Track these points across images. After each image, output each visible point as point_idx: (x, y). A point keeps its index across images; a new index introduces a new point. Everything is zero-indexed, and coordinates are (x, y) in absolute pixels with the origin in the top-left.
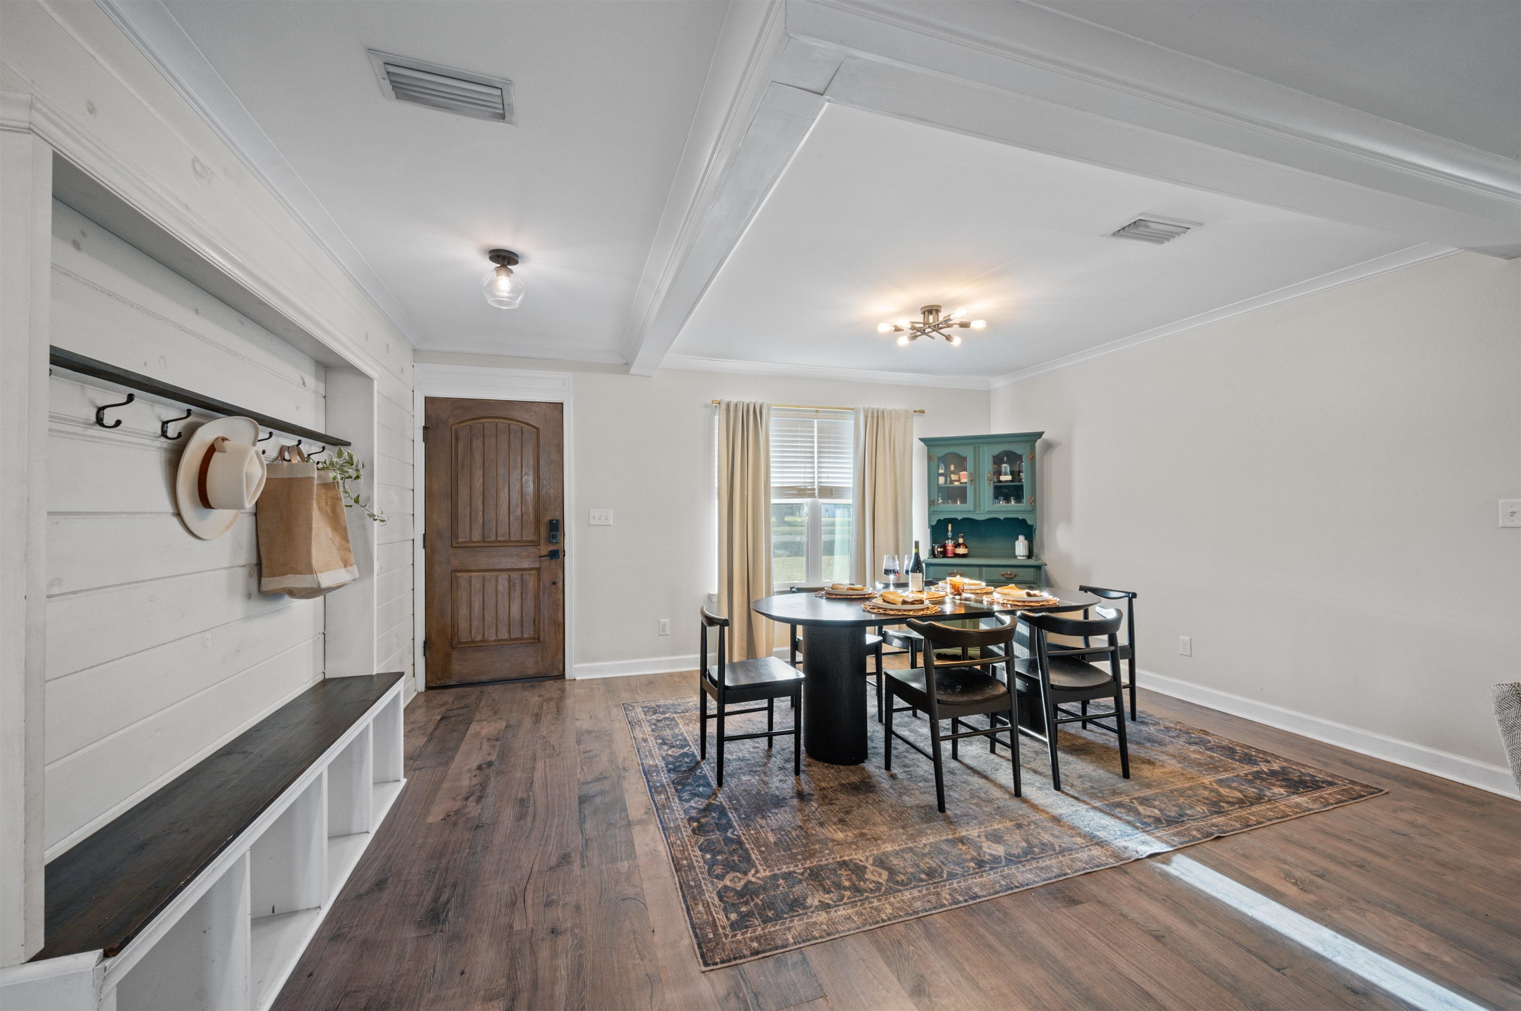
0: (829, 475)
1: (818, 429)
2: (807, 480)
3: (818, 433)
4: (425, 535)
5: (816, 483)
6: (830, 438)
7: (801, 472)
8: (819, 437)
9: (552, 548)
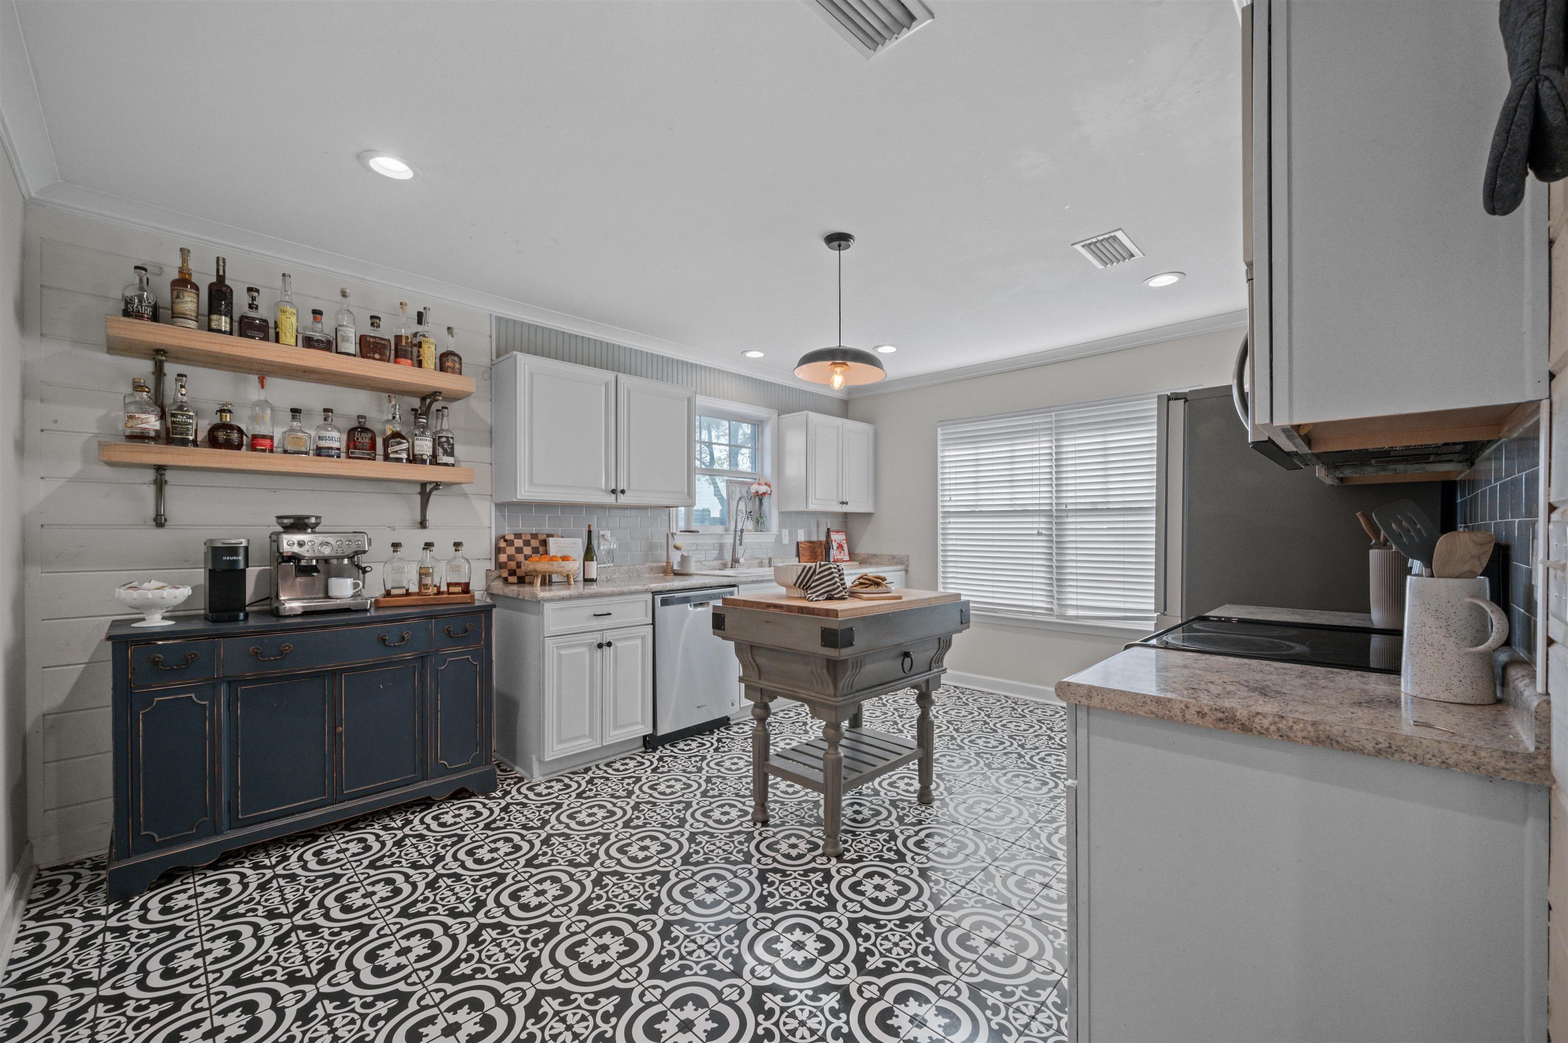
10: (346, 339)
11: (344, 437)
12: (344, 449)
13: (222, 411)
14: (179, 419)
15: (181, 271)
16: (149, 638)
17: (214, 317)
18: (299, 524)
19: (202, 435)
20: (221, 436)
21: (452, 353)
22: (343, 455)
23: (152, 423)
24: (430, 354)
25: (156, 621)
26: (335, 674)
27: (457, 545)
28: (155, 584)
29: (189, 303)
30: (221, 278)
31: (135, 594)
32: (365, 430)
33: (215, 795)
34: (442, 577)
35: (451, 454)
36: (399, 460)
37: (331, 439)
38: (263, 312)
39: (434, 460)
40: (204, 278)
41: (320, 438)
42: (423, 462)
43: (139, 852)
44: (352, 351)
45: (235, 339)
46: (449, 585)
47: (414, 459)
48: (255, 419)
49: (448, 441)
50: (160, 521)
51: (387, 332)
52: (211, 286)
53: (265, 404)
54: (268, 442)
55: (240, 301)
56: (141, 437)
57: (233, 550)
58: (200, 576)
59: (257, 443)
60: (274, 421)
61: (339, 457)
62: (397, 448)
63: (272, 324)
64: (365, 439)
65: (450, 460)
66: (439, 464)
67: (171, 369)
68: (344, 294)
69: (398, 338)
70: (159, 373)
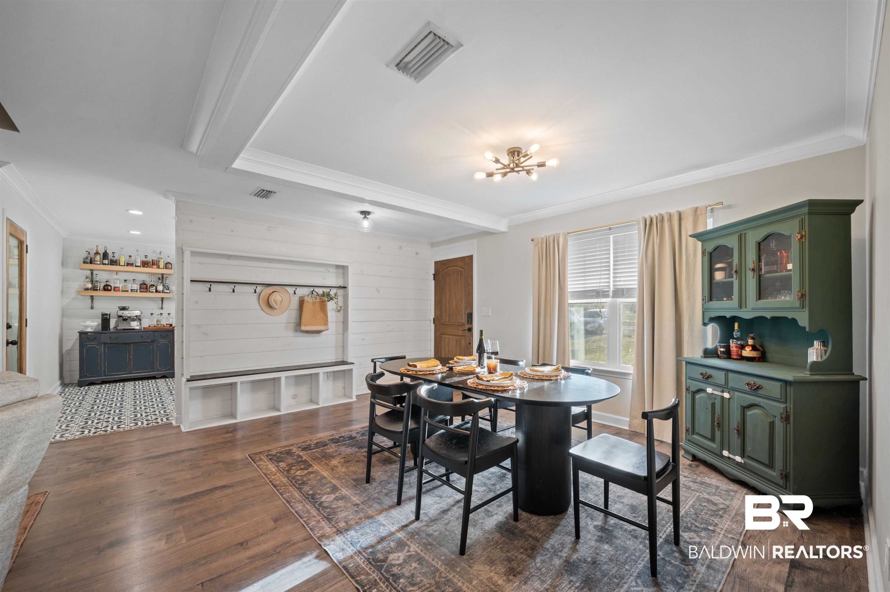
0: (622, 279)
1: (614, 243)
2: (601, 285)
3: (614, 246)
4: (434, 319)
5: (612, 286)
6: (624, 248)
7: (597, 279)
8: (614, 249)
9: (469, 326)
10: (137, 262)
11: (139, 286)
12: (139, 288)
13: (107, 281)
14: (96, 284)
15: (96, 250)
16: (86, 333)
17: (104, 260)
18: (124, 309)
19: (102, 287)
20: (106, 288)
21: (169, 263)
22: (138, 291)
23: (90, 286)
24: (162, 265)
25: (89, 330)
26: (129, 344)
27: (169, 314)
28: (89, 322)
29: (98, 258)
30: (106, 251)
31: (84, 324)
32: (145, 284)
33: (101, 369)
34: (164, 322)
35: (168, 290)
36: (153, 292)
37: (134, 287)
38: (116, 258)
39: (163, 292)
40: (101, 252)
41: (132, 287)
42: (160, 292)
43: (84, 378)
44: (139, 265)
45: (109, 266)
46: (167, 324)
47: (157, 291)
48: (115, 283)
49: (167, 286)
50: (92, 308)
51: (149, 259)
52: (103, 253)
53: (117, 279)
54: (118, 288)
55: (110, 256)
56: (87, 289)
57: (107, 315)
58: (100, 321)
59: (116, 289)
60: (120, 283)
61: (137, 291)
62: (152, 289)
63: (118, 261)
64: (145, 286)
65: (168, 291)
66: (165, 293)
67: (95, 272)
68: (137, 251)
69: (153, 260)
70: (92, 274)
